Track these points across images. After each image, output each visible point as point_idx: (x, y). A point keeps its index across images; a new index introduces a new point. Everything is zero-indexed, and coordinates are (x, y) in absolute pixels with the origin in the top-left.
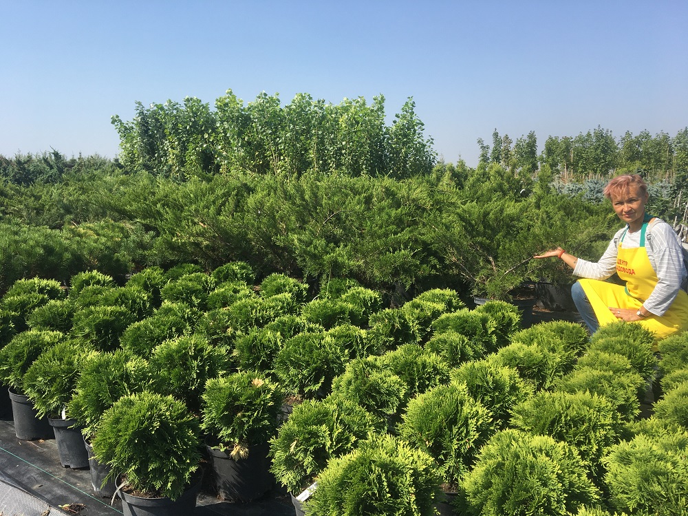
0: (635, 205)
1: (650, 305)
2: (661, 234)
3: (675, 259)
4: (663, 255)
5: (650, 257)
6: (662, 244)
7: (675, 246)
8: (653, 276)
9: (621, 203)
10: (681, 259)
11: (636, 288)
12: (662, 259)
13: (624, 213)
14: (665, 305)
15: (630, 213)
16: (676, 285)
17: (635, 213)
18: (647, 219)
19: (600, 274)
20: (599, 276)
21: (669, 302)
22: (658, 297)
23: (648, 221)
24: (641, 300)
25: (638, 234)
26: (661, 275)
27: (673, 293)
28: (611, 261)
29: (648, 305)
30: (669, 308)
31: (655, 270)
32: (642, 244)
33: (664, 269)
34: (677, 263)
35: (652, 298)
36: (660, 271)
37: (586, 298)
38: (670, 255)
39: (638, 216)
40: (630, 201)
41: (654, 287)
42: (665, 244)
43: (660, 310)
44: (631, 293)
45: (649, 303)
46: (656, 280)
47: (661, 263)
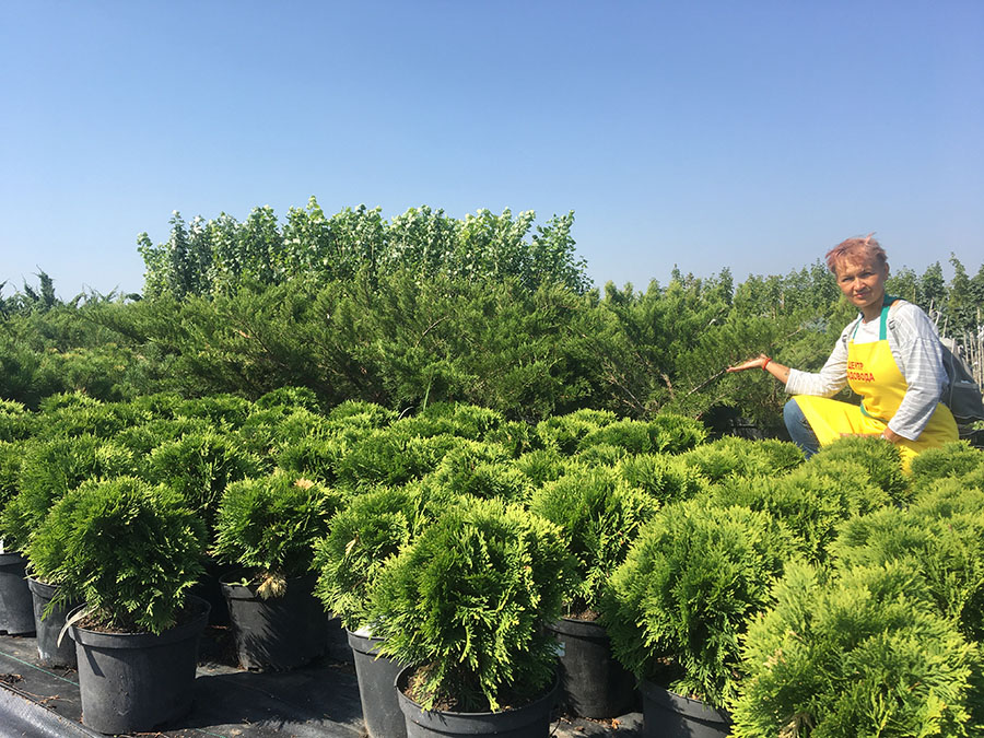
0: (869, 281)
1: (898, 425)
2: (910, 319)
3: (931, 353)
4: (914, 348)
5: (895, 354)
6: (911, 332)
7: (930, 335)
8: (901, 382)
9: (850, 278)
10: (940, 355)
11: (877, 402)
12: (912, 355)
13: (855, 293)
14: (920, 422)
15: (863, 292)
16: (934, 393)
17: (870, 292)
18: (888, 302)
19: (824, 387)
20: (822, 391)
21: (925, 418)
22: (909, 410)
23: (890, 305)
24: (884, 420)
25: (875, 324)
26: (912, 378)
27: (931, 404)
28: (839, 368)
29: (894, 424)
30: (925, 429)
31: (903, 373)
32: (883, 336)
33: (917, 370)
34: (933, 360)
35: (900, 413)
36: (910, 373)
37: (805, 422)
38: (923, 348)
39: (875, 296)
40: (863, 275)
41: (902, 398)
42: (916, 333)
43: (912, 431)
44: (869, 412)
45: (897, 421)
46: (905, 389)
47: (911, 361)
